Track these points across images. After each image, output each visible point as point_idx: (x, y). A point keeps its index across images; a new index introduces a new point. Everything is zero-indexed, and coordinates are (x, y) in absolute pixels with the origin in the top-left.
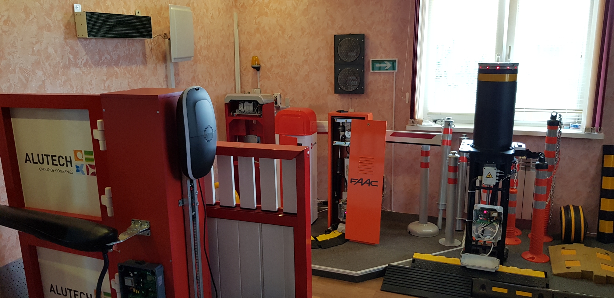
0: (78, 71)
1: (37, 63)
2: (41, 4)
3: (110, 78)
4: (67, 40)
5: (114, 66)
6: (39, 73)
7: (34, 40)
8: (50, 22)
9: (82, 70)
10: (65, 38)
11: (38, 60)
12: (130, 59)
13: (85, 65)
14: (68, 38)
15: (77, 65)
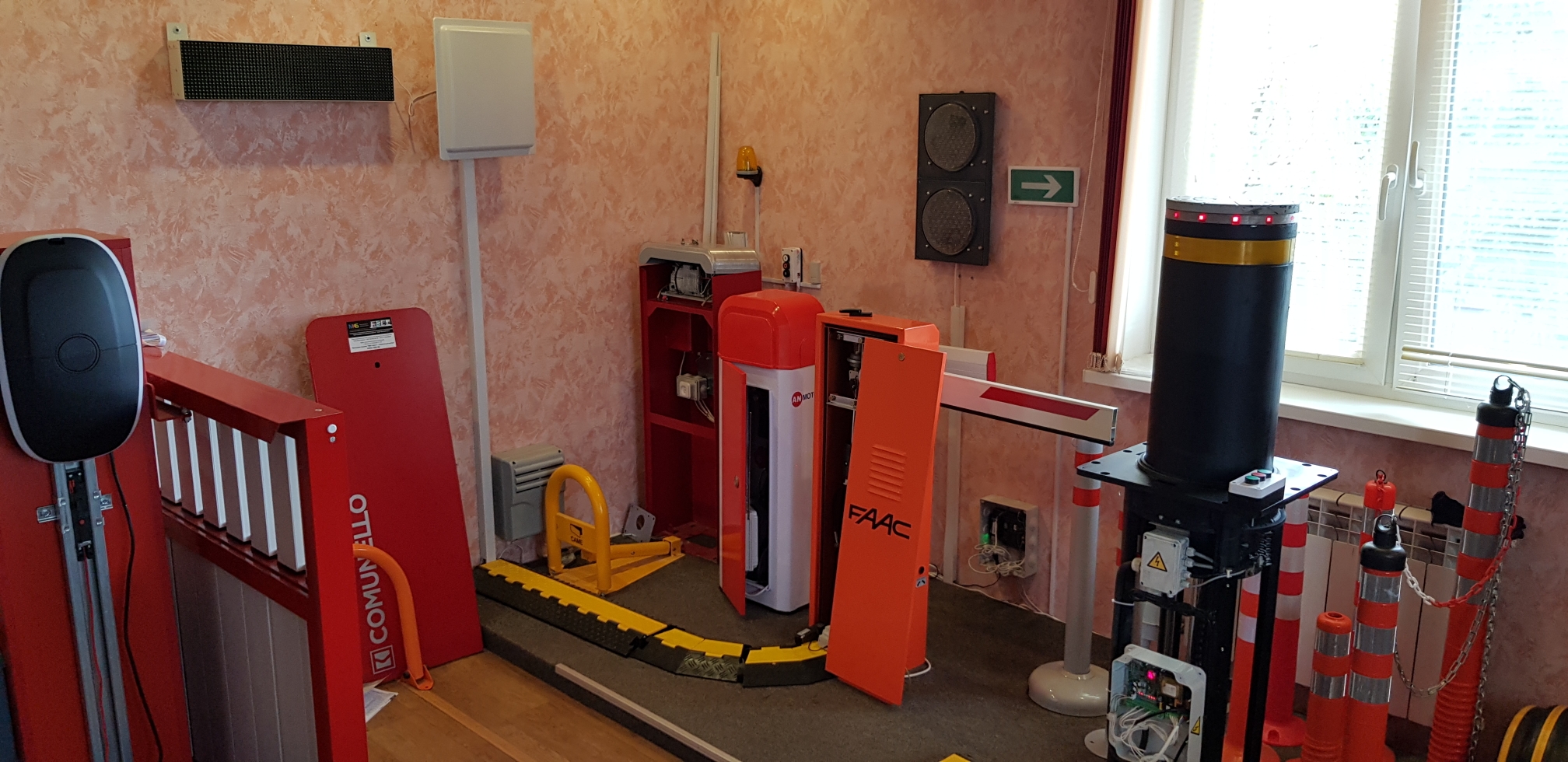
0: (174, 175)
1: (57, 156)
2: (72, 26)
3: (272, 193)
4: (145, 104)
5: (285, 166)
6: (61, 178)
7: (49, 106)
8: (97, 64)
9: (186, 174)
10: (140, 101)
11: (59, 151)
12: (340, 150)
13: (195, 162)
14: (149, 100)
15: (170, 162)
